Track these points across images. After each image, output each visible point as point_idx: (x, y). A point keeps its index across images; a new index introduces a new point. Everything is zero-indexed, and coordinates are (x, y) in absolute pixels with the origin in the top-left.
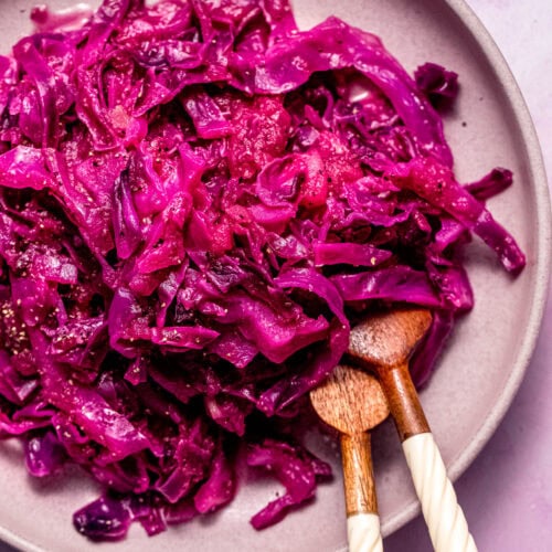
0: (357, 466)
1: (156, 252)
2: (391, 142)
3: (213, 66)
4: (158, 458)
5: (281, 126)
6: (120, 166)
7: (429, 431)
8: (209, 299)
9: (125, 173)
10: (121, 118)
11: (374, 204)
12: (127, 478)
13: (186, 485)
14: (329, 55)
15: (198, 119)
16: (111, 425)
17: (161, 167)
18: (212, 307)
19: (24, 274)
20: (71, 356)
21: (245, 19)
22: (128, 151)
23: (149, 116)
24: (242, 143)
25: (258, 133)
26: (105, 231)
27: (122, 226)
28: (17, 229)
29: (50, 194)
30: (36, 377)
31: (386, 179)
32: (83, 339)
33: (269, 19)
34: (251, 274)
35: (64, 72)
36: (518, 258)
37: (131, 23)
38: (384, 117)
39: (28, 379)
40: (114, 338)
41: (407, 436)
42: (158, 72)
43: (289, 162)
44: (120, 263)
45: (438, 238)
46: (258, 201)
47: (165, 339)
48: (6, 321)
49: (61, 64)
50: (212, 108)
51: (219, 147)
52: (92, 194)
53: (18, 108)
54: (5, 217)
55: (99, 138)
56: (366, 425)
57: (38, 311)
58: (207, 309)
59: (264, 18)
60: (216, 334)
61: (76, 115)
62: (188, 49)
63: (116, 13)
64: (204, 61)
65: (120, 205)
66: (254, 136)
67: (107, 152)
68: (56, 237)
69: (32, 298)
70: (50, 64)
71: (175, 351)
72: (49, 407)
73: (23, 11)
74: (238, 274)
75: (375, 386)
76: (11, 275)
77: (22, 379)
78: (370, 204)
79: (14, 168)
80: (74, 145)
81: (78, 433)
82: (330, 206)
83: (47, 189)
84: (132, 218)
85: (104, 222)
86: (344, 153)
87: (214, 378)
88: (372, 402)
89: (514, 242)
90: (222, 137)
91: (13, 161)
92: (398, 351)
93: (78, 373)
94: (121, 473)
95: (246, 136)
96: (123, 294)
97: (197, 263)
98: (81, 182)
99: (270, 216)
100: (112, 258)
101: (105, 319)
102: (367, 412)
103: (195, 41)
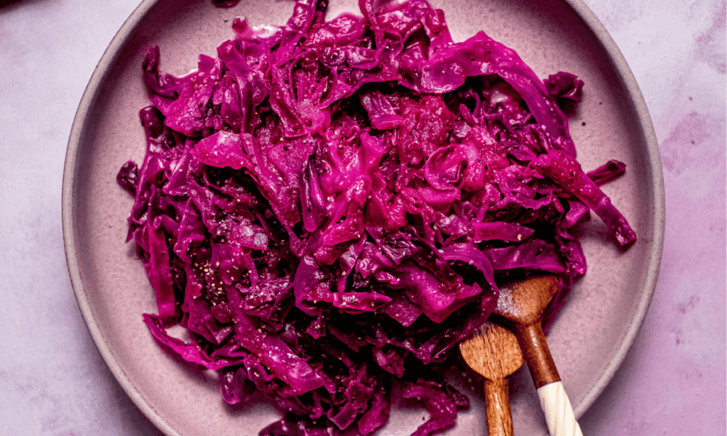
0: (498, 407)
1: (340, 228)
2: (528, 137)
3: (387, 68)
4: (331, 394)
5: (443, 120)
6: (308, 151)
7: (560, 380)
8: (383, 269)
9: (313, 158)
10: (309, 109)
11: (522, 190)
12: (304, 407)
13: (354, 416)
14: (480, 63)
15: (373, 113)
16: (294, 367)
17: (343, 153)
18: (386, 276)
19: (223, 241)
20: (261, 310)
21: (408, 32)
22: (314, 139)
23: (332, 109)
24: (411, 133)
25: (424, 127)
26: (293, 206)
27: (309, 203)
28: (218, 202)
29: (246, 173)
30: (231, 324)
31: (532, 167)
32: (272, 296)
33: (428, 32)
34: (421, 248)
35: (260, 69)
36: (630, 235)
37: (317, 32)
38: (519, 116)
39: (225, 326)
40: (299, 299)
41: (542, 384)
42: (339, 72)
43: (451, 151)
44: (306, 235)
45: (567, 217)
46: (426, 184)
47: (344, 304)
48: (207, 278)
49: (257, 63)
50: (384, 103)
51: (390, 137)
52: (282, 174)
53: (220, 99)
54: (207, 192)
55: (289, 126)
56: (506, 372)
57: (233, 272)
58: (382, 278)
59: (425, 32)
60: (388, 299)
61: (270, 106)
62: (364, 53)
63: (304, 23)
64: (379, 64)
65: (307, 185)
66: (422, 128)
67: (296, 139)
68: (251, 210)
69: (229, 261)
70: (248, 63)
71: (353, 313)
72: (241, 349)
73: (226, 21)
74: (411, 248)
75: (512, 338)
76: (211, 241)
77: (219, 326)
78: (519, 189)
79: (216, 149)
80: (267, 131)
81: (265, 372)
82: (489, 190)
83: (244, 169)
84: (319, 197)
85: (292, 199)
86: (493, 145)
87: (382, 333)
88: (510, 353)
89: (626, 222)
90: (394, 128)
91: (216, 143)
92: (534, 312)
93: (267, 325)
94: (300, 402)
95: (415, 128)
96: (308, 262)
97: (373, 237)
98: (273, 164)
99: (438, 198)
100: (299, 230)
101: (292, 280)
102: (506, 360)
103: (369, 48)
